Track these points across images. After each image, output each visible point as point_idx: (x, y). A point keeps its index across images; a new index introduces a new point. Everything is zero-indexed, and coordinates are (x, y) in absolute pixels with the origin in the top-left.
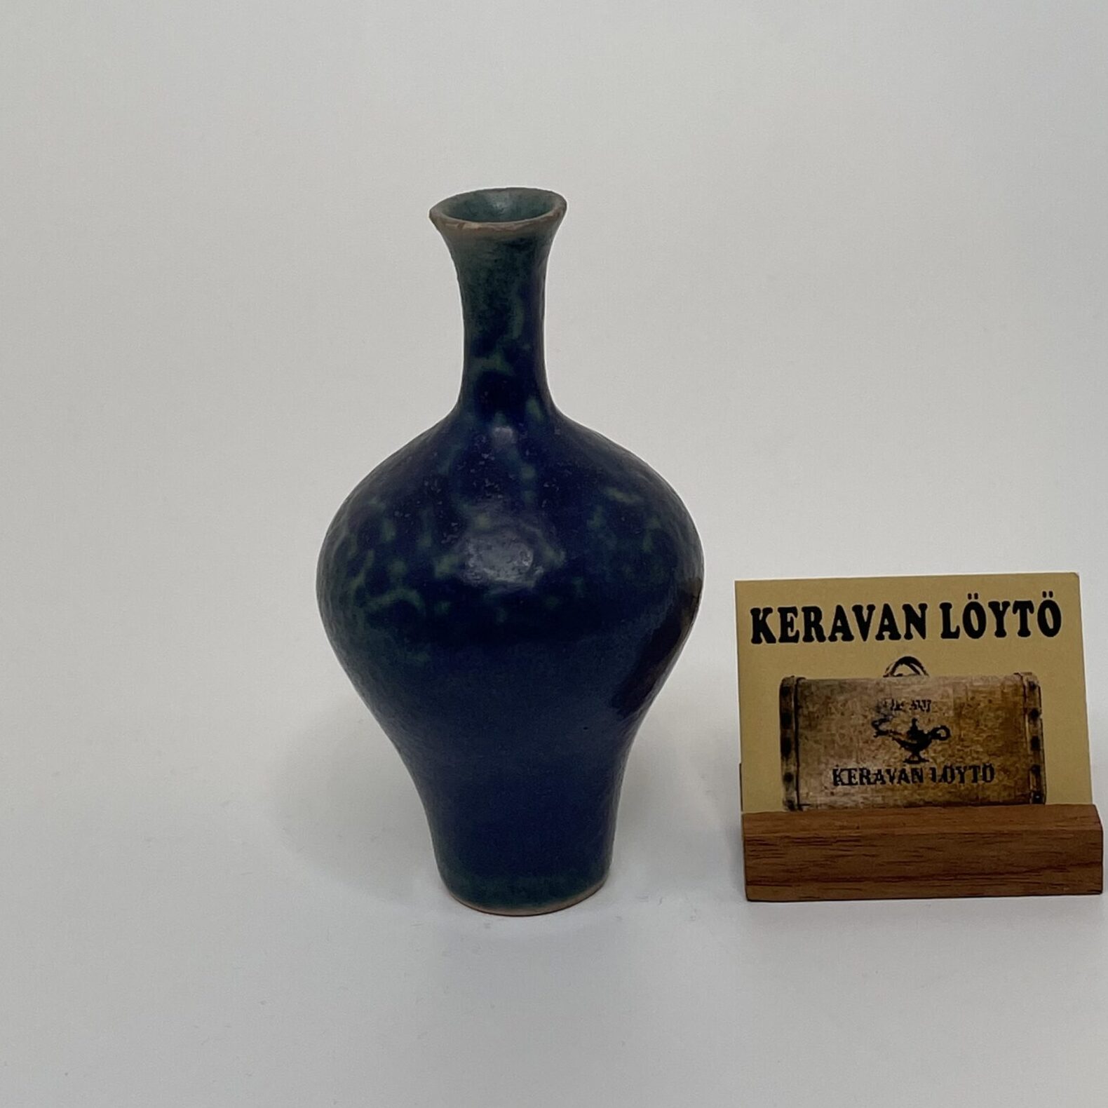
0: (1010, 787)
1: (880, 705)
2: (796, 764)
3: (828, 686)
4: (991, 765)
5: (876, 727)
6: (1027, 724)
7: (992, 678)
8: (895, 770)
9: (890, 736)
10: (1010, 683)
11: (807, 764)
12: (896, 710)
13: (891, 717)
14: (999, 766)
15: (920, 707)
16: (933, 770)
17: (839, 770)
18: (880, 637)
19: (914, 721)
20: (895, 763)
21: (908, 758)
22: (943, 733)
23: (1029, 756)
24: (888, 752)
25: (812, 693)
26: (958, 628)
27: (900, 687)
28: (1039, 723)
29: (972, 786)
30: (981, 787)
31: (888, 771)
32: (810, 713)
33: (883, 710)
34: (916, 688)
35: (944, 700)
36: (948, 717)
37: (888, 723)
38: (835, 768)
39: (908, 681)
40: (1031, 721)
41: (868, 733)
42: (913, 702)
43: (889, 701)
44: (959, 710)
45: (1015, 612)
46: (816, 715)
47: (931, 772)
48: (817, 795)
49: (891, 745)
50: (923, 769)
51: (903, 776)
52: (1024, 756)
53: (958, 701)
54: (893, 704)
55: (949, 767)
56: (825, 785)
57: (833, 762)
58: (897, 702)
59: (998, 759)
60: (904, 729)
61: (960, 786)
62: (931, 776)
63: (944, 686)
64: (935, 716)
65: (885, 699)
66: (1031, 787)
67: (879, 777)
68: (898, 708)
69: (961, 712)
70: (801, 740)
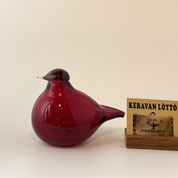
0: (168, 134)
1: (148, 119)
2: (135, 128)
3: (141, 116)
4: (165, 130)
7: (166, 116)
10: (168, 117)
11: (137, 128)
14: (167, 131)
16: (156, 130)
18: (149, 109)
19: (154, 122)
21: (152, 128)
23: (171, 129)
25: (138, 117)
26: (161, 108)
27: (152, 117)
29: (162, 134)
30: (164, 134)
31: (149, 130)
32: (138, 120)
34: (154, 117)
35: (158, 119)
36: (159, 122)
40: (172, 124)
41: (146, 124)
42: (154, 119)
43: (150, 119)
44: (161, 121)
45: (170, 106)
48: (138, 133)
49: (150, 126)
51: (152, 131)
55: (159, 130)
56: (140, 131)
57: (141, 128)
61: (160, 133)
63: (159, 117)
64: (157, 122)
66: (171, 134)
68: (151, 120)
70: (136, 124)
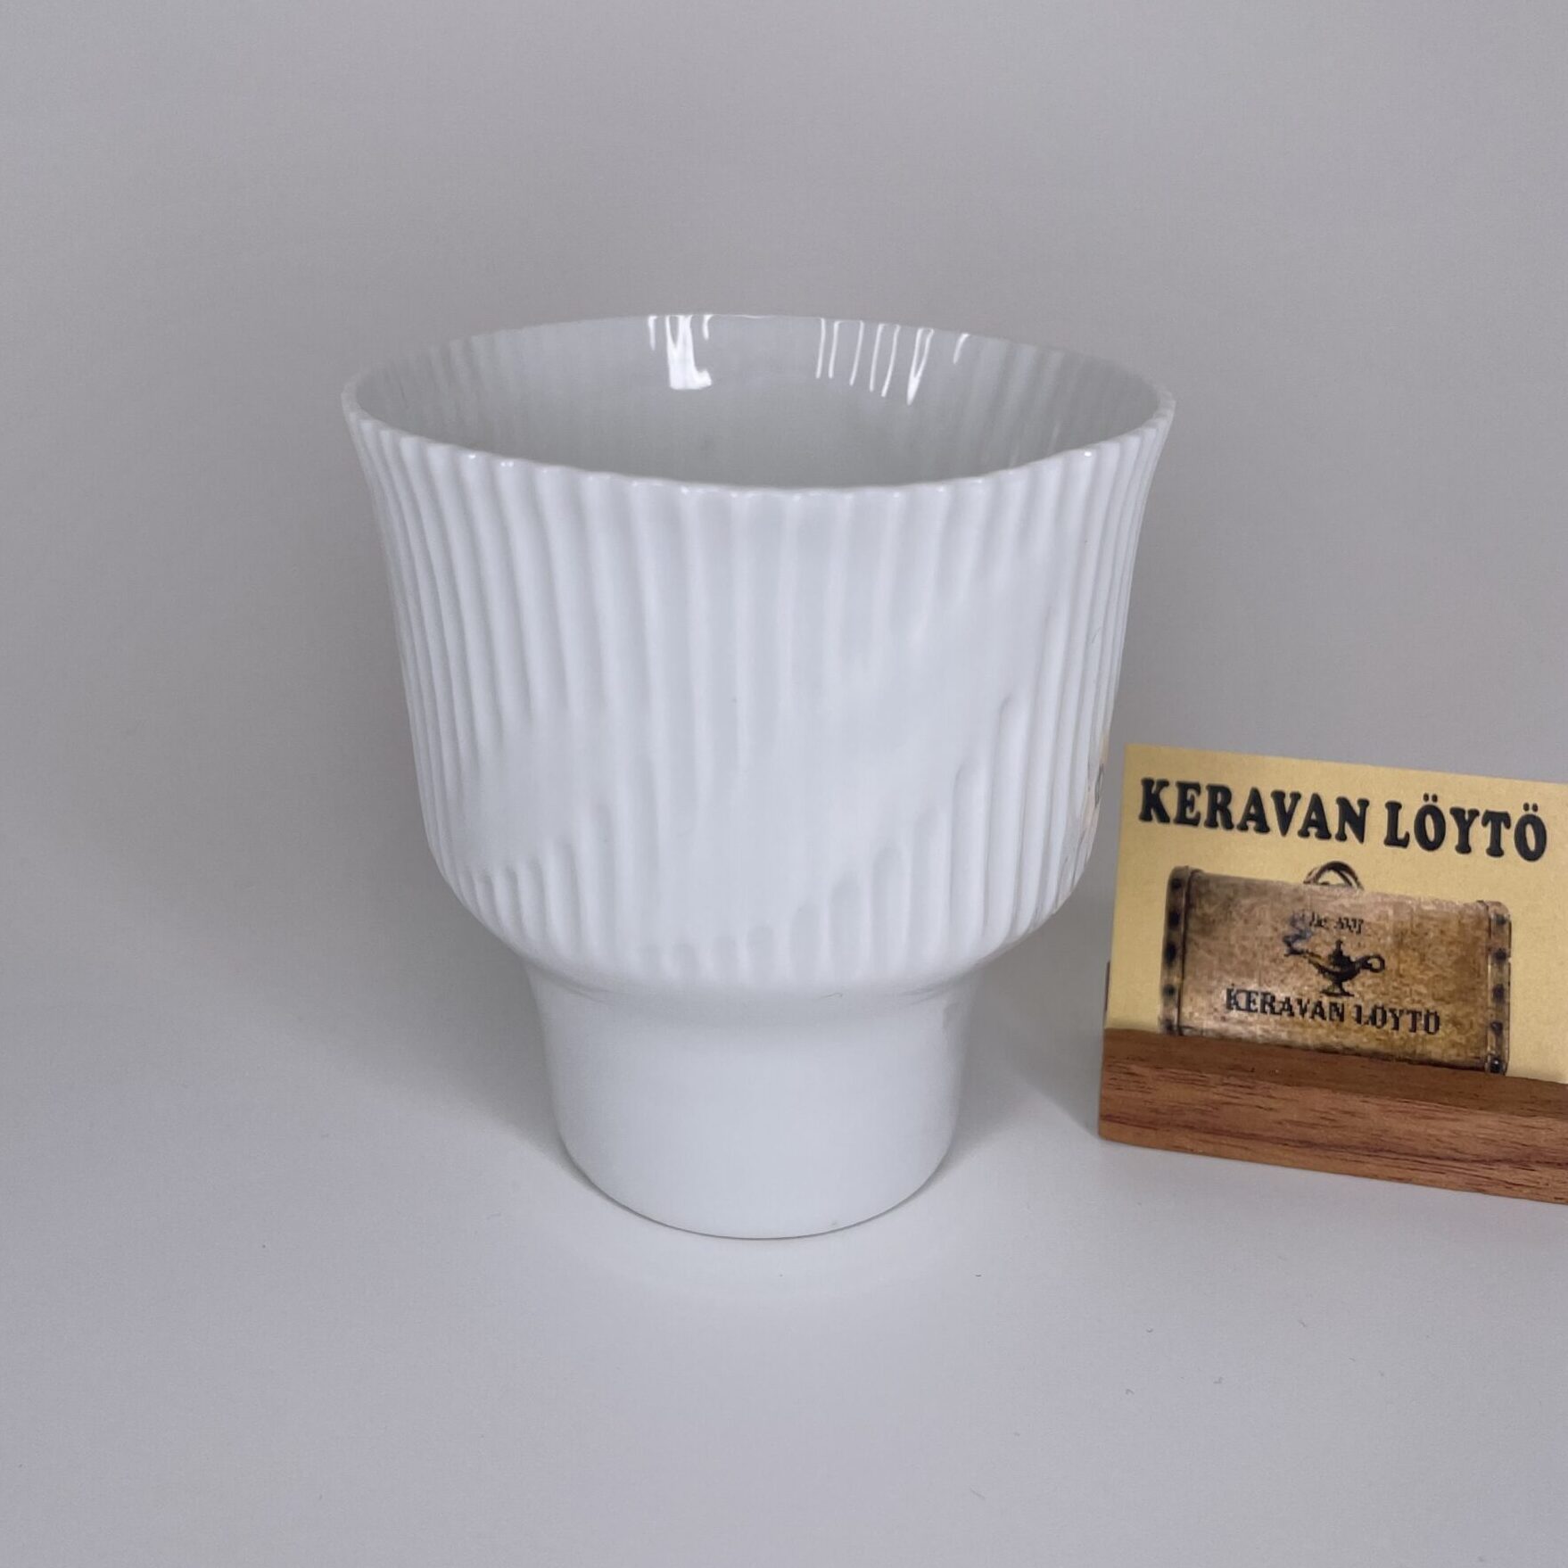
0: (1460, 1044)
1: (1296, 917)
2: (1180, 974)
3: (1233, 885)
4: (1436, 1013)
5: (1289, 944)
6: (1489, 967)
7: (1447, 903)
8: (1308, 1002)
9: (1305, 957)
10: (1471, 912)
11: (1195, 977)
12: (1316, 926)
13: (1308, 935)
14: (1448, 1015)
15: (1350, 927)
16: (1359, 1009)
17: (1235, 989)
18: (1304, 833)
19: (1339, 943)
20: (1308, 992)
21: (1326, 988)
22: (1376, 963)
23: (1488, 1008)
24: (1301, 977)
25: (1209, 892)
26: (1407, 835)
27: (1324, 898)
28: (1505, 967)
29: (1408, 1036)
30: (1420, 1040)
31: (1300, 1002)
32: (1205, 915)
33: (1299, 925)
34: (1346, 902)
35: (1382, 922)
36: (1384, 945)
37: (1304, 941)
38: (1230, 987)
39: (1336, 892)
40: (1495, 965)
41: (1278, 949)
42: (1340, 919)
43: (1308, 914)
44: (1399, 938)
45: (1485, 824)
46: (1211, 919)
47: (1355, 1010)
48: (1204, 1017)
49: (1306, 968)
50: (1345, 1007)
51: (1319, 1011)
52: (1482, 1007)
53: (1399, 926)
54: (1313, 919)
55: (1379, 1008)
56: (1216, 1006)
57: (1229, 980)
58: (1318, 916)
59: (1447, 1006)
60: (1325, 951)
61: (1392, 1034)
62: (1354, 1015)
63: (1384, 904)
64: (1367, 941)
65: (1303, 910)
66: (1489, 1049)
67: (1286, 1007)
68: (1319, 924)
69: (1402, 940)
70: (1190, 947)
